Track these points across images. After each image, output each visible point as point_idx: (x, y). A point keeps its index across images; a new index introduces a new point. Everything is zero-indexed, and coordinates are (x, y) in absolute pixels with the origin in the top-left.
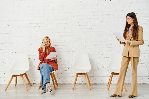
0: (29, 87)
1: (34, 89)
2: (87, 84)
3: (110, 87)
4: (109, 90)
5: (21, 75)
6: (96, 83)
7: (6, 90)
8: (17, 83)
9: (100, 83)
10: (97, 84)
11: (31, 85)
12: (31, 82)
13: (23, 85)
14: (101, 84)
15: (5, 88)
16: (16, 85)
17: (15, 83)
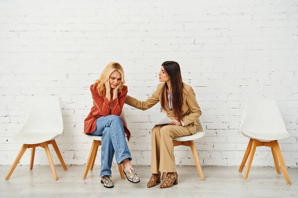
0: (61, 172)
1: (73, 177)
2: (195, 166)
3: (250, 173)
4: (248, 179)
5: (45, 145)
6: (210, 165)
7: (7, 178)
8: (34, 163)
9: (219, 164)
10: (212, 166)
11: (65, 167)
12: (67, 162)
13: (49, 167)
14: (222, 167)
15: (7, 175)
16: (31, 168)
17: (29, 163)
